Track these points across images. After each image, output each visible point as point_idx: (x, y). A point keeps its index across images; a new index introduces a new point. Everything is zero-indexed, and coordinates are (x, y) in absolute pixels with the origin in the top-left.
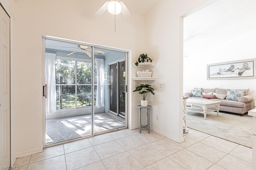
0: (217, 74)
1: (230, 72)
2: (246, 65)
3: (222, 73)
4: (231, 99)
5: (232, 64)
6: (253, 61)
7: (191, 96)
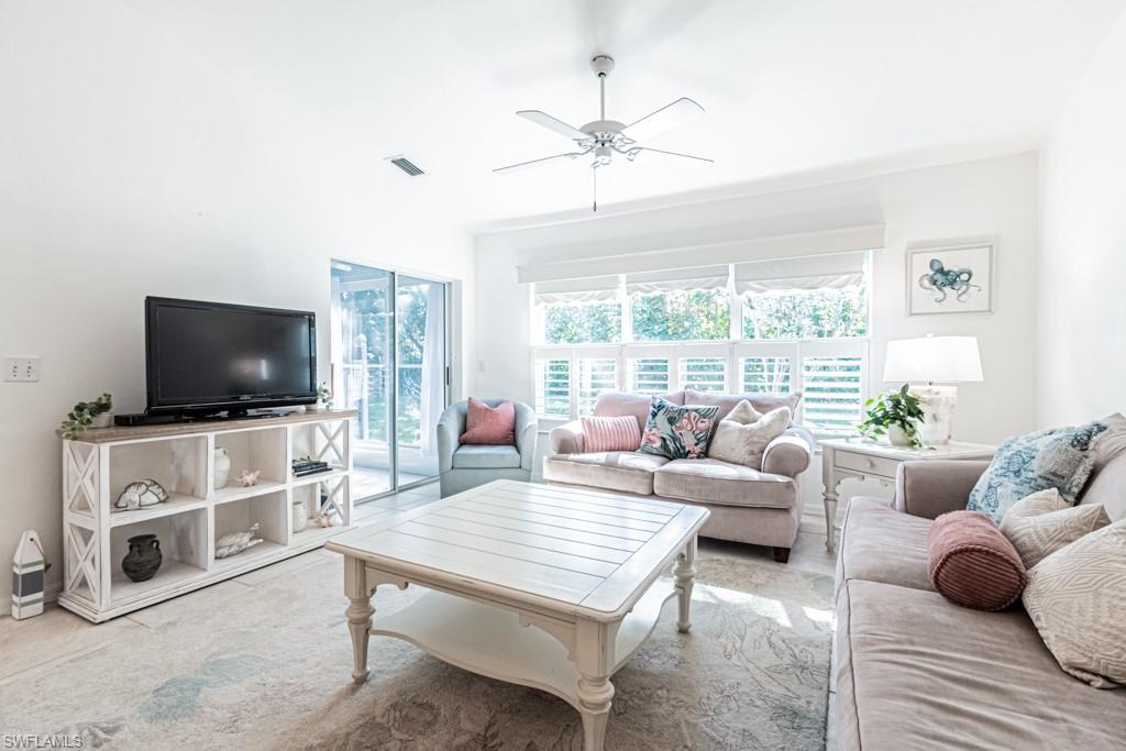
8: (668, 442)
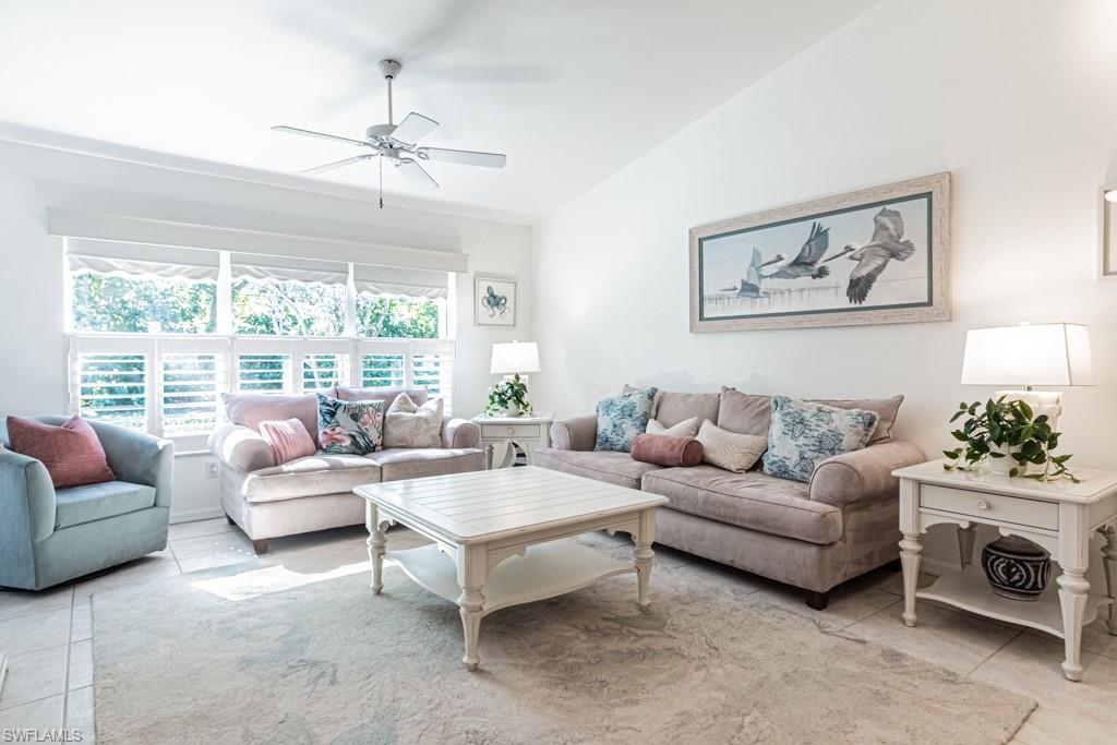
0: (738, 295)
1: (806, 281)
2: (891, 226)
3: (764, 285)
4: (782, 473)
5: (817, 221)
6: (929, 195)
7: (591, 443)
8: (358, 439)
